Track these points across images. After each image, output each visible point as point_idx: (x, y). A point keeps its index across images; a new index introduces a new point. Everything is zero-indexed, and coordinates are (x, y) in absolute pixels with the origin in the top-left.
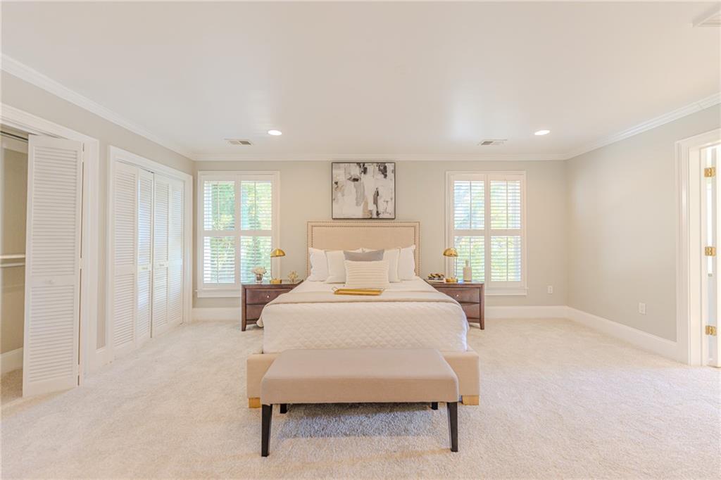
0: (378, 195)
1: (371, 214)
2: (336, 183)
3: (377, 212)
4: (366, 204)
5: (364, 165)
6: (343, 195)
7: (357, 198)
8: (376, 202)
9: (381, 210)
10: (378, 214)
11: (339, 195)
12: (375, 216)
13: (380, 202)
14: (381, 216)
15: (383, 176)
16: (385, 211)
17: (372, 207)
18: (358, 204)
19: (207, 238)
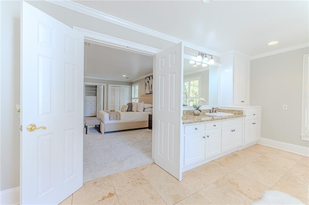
19: (132, 99)
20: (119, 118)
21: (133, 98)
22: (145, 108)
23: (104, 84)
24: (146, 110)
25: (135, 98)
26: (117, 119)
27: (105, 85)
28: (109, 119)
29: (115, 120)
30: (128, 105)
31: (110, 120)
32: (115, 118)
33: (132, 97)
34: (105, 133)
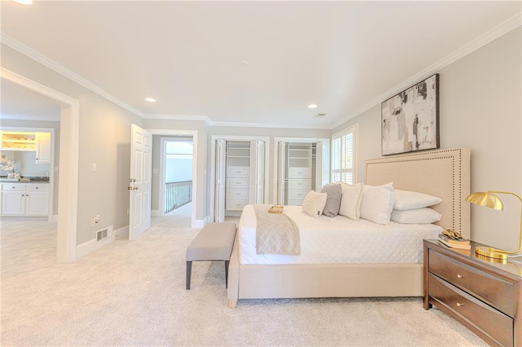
0: (417, 122)
1: (411, 146)
2: (385, 121)
3: (417, 142)
4: (407, 135)
5: (404, 94)
6: (389, 132)
7: (399, 131)
8: (415, 132)
9: (420, 140)
10: (417, 145)
11: (387, 132)
12: (414, 148)
13: (420, 129)
14: (421, 148)
15: (422, 97)
16: (425, 141)
17: (412, 138)
18: (400, 138)
19: (333, 174)
20: (295, 246)
21: (336, 171)
22: (399, 206)
23: (264, 138)
24: (404, 217)
25: (342, 171)
26: (284, 251)
27: (267, 139)
28: (255, 249)
29: (279, 253)
30: (325, 194)
31: (258, 253)
32: (278, 248)
33: (333, 168)
34: (240, 301)
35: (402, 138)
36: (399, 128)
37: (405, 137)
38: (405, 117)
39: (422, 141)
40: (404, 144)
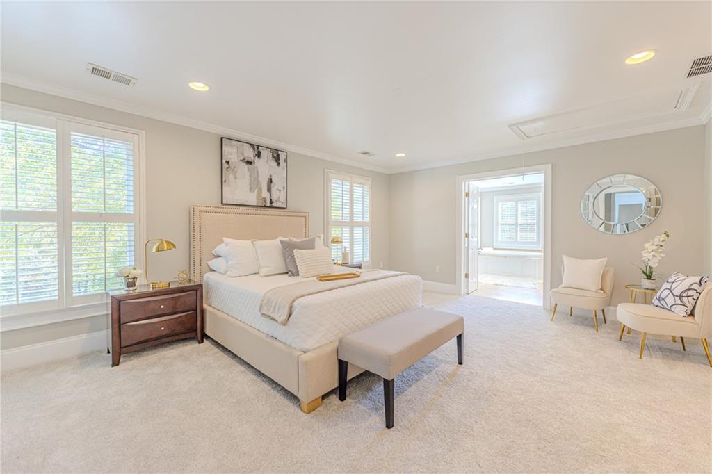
0: (271, 182)
1: (265, 201)
2: (227, 162)
3: (271, 200)
4: (260, 190)
5: (258, 148)
6: (236, 178)
7: (250, 183)
8: (269, 190)
10: (271, 202)
11: (231, 176)
12: (268, 204)
13: (274, 189)
14: (274, 205)
15: (276, 164)
16: (278, 200)
17: (265, 194)
18: (251, 190)
35: (254, 191)
36: (251, 180)
37: (258, 192)
38: (257, 171)
39: (275, 199)
40: (257, 198)
